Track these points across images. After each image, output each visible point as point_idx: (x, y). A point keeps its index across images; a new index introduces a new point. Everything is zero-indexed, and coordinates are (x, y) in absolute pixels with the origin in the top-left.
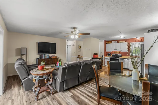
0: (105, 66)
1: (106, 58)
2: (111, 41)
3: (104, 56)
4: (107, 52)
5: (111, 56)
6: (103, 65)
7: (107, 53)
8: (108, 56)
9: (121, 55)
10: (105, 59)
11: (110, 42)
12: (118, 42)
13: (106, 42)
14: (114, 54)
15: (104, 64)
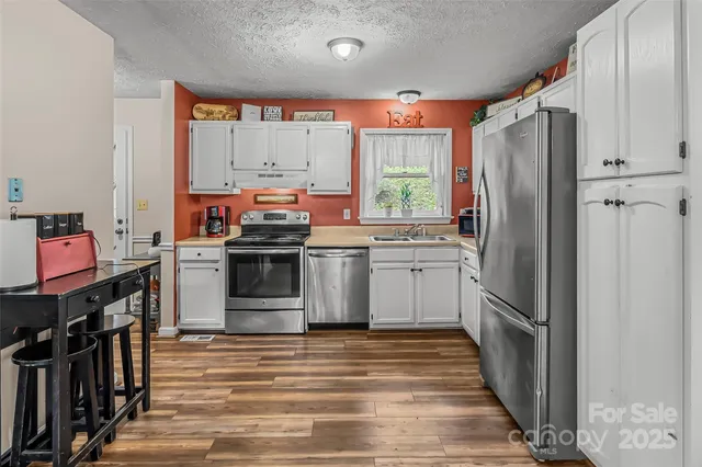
0: (183, 332)
1: (188, 250)
2: (233, 103)
3: (168, 241)
4: (196, 198)
5: (235, 232)
6: (167, 329)
7: (195, 208)
8: (210, 234)
9: (304, 218)
10: (176, 271)
11: (223, 108)
12: (287, 116)
13: (190, 101)
14: (255, 217)
15: (177, 318)
